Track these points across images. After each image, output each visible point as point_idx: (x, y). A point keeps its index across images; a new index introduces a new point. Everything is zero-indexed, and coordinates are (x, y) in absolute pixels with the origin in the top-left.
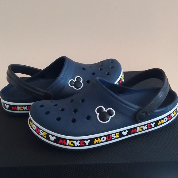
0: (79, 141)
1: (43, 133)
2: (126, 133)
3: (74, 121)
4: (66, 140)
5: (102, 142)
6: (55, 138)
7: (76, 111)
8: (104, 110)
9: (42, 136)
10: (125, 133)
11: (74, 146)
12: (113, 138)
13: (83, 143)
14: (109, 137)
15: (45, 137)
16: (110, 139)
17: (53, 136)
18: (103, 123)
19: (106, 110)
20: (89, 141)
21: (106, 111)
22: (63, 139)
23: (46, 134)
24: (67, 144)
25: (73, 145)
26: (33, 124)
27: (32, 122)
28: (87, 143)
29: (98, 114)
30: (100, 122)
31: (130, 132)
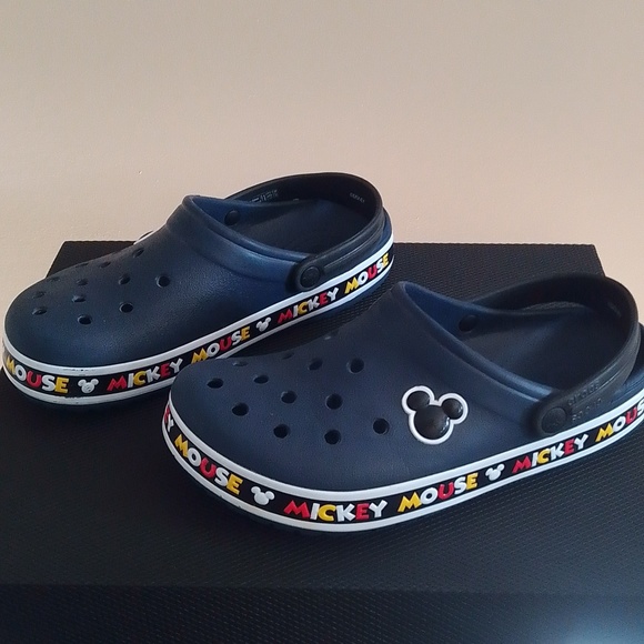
0: (351, 507)
1: (228, 478)
2: (499, 474)
3: (333, 437)
4: (310, 502)
5: (423, 506)
6: (272, 496)
7: (335, 402)
8: (433, 402)
9: (224, 488)
10: (493, 474)
11: (336, 521)
12: (457, 492)
13: (365, 511)
14: (446, 489)
15: (237, 492)
16: (450, 493)
17: (264, 489)
18: (430, 445)
19: (437, 398)
20: (384, 503)
21: (439, 403)
22: (299, 500)
23: (241, 481)
24: (314, 517)
25: (331, 518)
26: (191, 445)
27: (185, 438)
28: (377, 509)
29: (412, 414)
30: (420, 442)
31: (510, 467)
